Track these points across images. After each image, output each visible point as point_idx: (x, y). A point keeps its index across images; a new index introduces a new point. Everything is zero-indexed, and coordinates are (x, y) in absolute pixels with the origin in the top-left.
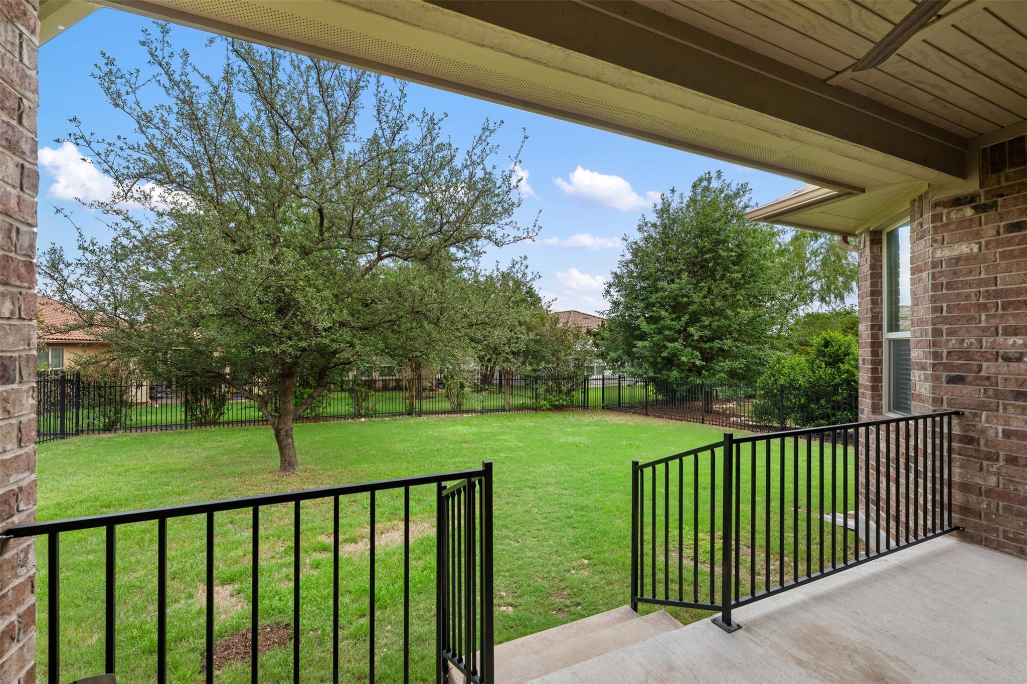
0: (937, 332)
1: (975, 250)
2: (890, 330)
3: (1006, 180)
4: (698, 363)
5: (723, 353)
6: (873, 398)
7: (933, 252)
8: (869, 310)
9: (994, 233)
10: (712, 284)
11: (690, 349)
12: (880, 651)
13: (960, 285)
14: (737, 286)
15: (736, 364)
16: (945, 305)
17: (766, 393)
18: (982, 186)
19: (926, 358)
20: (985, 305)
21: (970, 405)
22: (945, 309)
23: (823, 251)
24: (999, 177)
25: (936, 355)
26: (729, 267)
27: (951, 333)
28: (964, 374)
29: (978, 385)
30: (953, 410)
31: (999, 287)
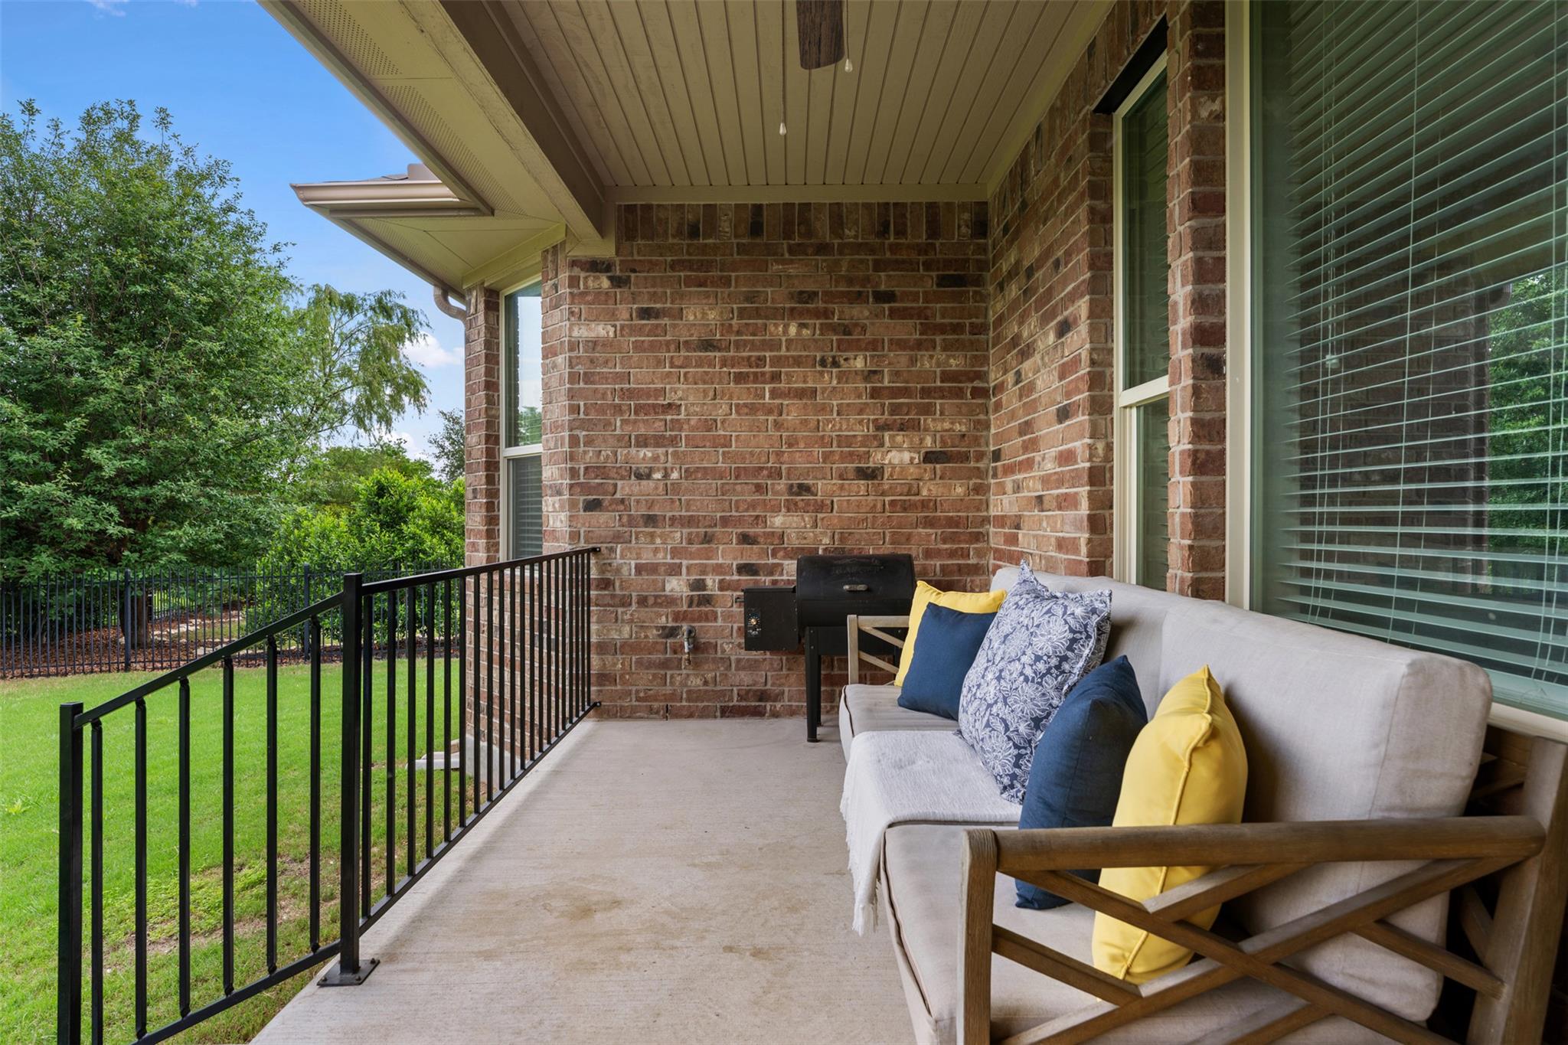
0: (574, 441)
1: (611, 334)
2: (509, 445)
3: (638, 253)
4: (113, 530)
5: (175, 511)
6: (488, 550)
7: (571, 329)
8: (483, 411)
9: (628, 316)
10: (148, 355)
11: (90, 500)
12: (573, 879)
13: (597, 378)
14: (210, 369)
15: (207, 533)
16: (582, 404)
17: (275, 587)
18: (617, 253)
19: (562, 477)
20: (620, 406)
21: (606, 537)
22: (582, 409)
23: (361, 337)
24: (632, 246)
25: (574, 473)
26: (191, 326)
27: (589, 442)
28: (601, 497)
29: (613, 511)
30: (590, 546)
31: (632, 386)
